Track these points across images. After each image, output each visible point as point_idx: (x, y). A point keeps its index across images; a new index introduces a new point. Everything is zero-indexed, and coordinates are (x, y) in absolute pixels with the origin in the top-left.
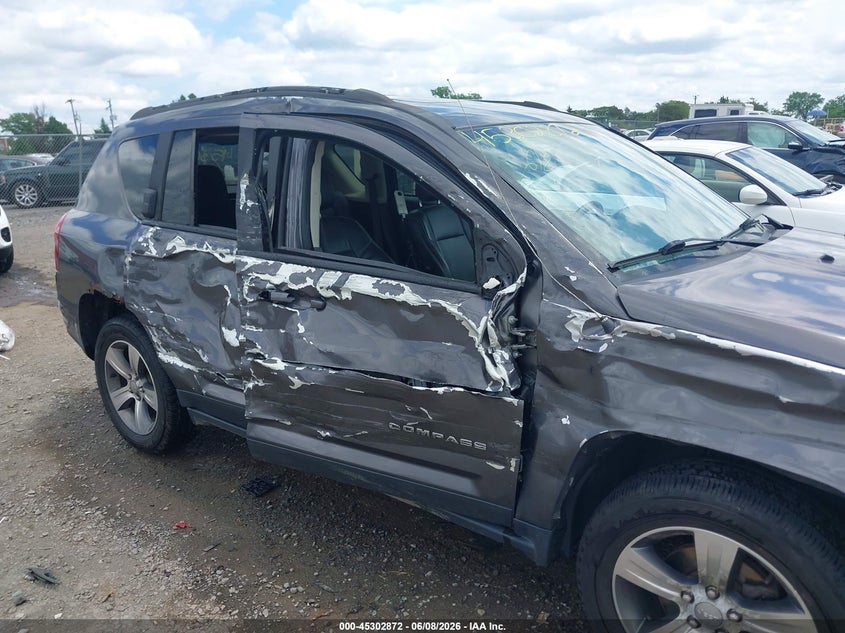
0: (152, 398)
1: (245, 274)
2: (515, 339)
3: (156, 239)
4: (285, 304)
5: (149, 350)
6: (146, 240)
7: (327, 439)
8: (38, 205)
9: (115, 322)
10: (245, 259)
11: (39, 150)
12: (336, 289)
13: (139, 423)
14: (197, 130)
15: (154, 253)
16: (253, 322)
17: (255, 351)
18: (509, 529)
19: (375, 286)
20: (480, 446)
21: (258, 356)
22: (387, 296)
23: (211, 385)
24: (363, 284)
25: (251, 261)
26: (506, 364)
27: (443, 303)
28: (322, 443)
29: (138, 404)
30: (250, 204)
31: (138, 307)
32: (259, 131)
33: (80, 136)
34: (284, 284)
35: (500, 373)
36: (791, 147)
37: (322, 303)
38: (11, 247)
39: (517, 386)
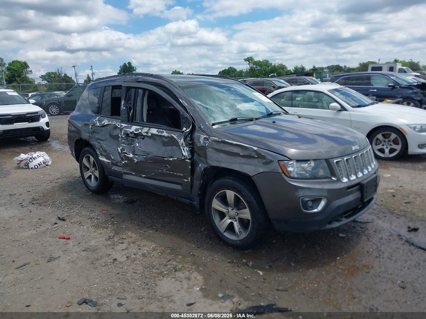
0: (97, 174)
1: (122, 129)
2: (190, 144)
3: (99, 120)
4: (133, 138)
5: (96, 157)
6: (96, 121)
7: (144, 177)
8: (59, 114)
9: (86, 149)
10: (122, 124)
11: (59, 90)
12: (147, 133)
13: (93, 183)
14: (112, 86)
15: (98, 125)
16: (124, 143)
17: (125, 152)
18: (191, 200)
19: (157, 131)
20: (181, 175)
21: (126, 153)
22: (160, 134)
23: (114, 166)
24: (154, 131)
25: (124, 125)
26: (187, 151)
27: (173, 135)
28: (143, 179)
29: (93, 176)
30: (124, 108)
31: (93, 142)
32: (127, 87)
33: (78, 84)
34: (133, 132)
35: (185, 153)
36: (389, 86)
37: (144, 137)
38: (49, 130)
39: (190, 157)
